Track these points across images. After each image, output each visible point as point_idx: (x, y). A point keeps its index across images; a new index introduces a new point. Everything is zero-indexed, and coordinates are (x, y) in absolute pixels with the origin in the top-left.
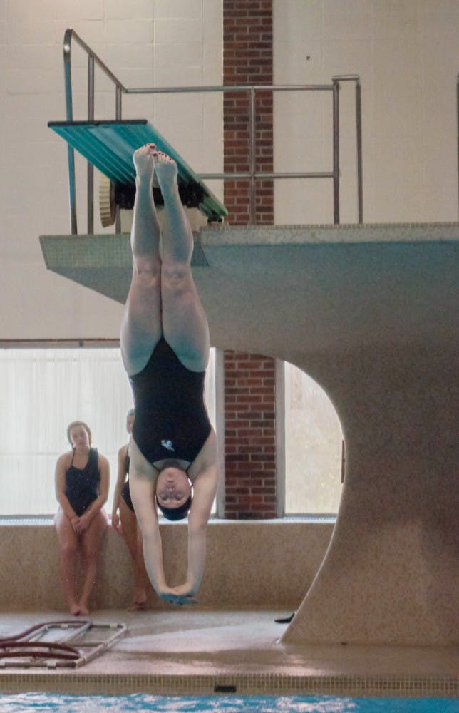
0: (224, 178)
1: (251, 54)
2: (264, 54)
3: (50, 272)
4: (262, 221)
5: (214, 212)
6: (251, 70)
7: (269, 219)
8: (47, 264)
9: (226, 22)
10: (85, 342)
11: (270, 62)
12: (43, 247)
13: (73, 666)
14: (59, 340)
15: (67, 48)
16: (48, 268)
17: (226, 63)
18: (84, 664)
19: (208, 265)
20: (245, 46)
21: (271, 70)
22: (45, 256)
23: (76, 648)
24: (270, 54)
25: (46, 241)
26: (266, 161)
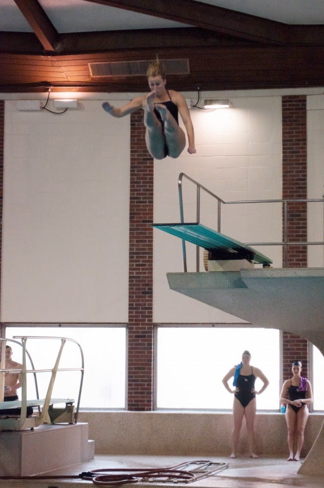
0: (282, 245)
1: (297, 184)
2: (303, 184)
3: (172, 290)
4: (301, 266)
5: (266, 262)
6: (296, 192)
7: (305, 265)
8: (170, 286)
9: (283, 168)
10: (215, 325)
11: (306, 188)
12: (168, 278)
13: (186, 482)
14: (202, 324)
15: (180, 182)
16: (171, 288)
17: (284, 188)
18: (193, 481)
19: (247, 287)
20: (293, 180)
21: (306, 192)
22: (169, 282)
23: (193, 474)
24: (305, 184)
25: (169, 275)
26: (304, 236)
